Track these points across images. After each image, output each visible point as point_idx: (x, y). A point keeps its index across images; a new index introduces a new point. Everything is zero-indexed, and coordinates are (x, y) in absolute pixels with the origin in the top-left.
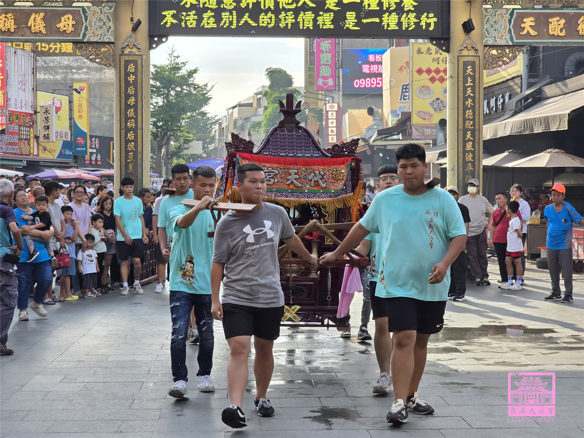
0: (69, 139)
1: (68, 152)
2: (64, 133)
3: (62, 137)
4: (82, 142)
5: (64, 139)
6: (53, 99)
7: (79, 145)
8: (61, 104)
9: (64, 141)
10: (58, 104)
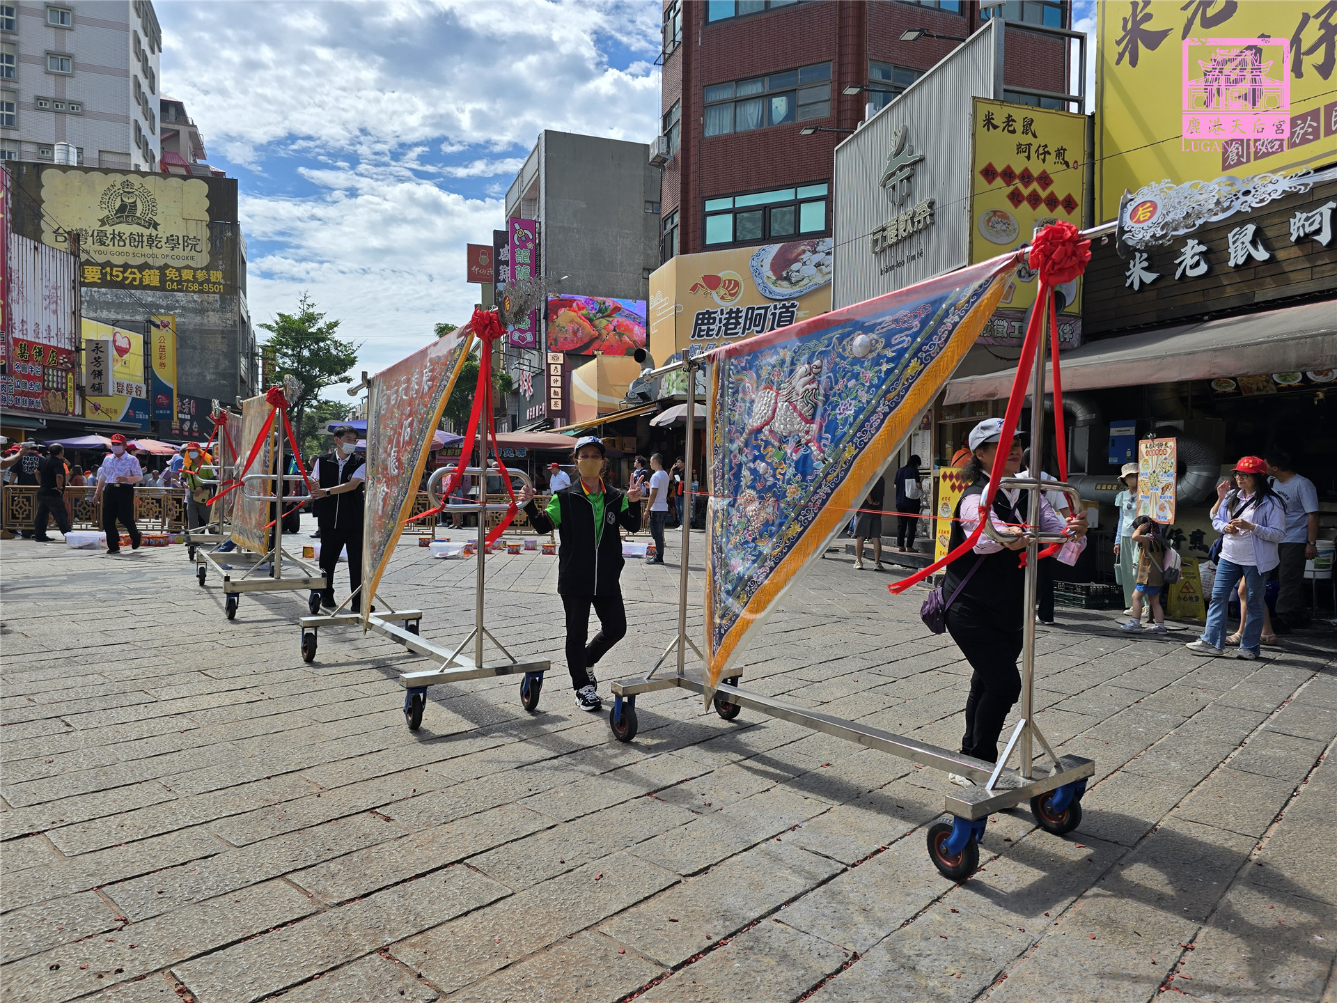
0: (144, 396)
1: (141, 416)
2: (134, 386)
3: (130, 392)
4: (165, 402)
5: (134, 395)
6: (114, 335)
7: (159, 406)
8: (130, 344)
9: (133, 399)
10: (122, 343)
